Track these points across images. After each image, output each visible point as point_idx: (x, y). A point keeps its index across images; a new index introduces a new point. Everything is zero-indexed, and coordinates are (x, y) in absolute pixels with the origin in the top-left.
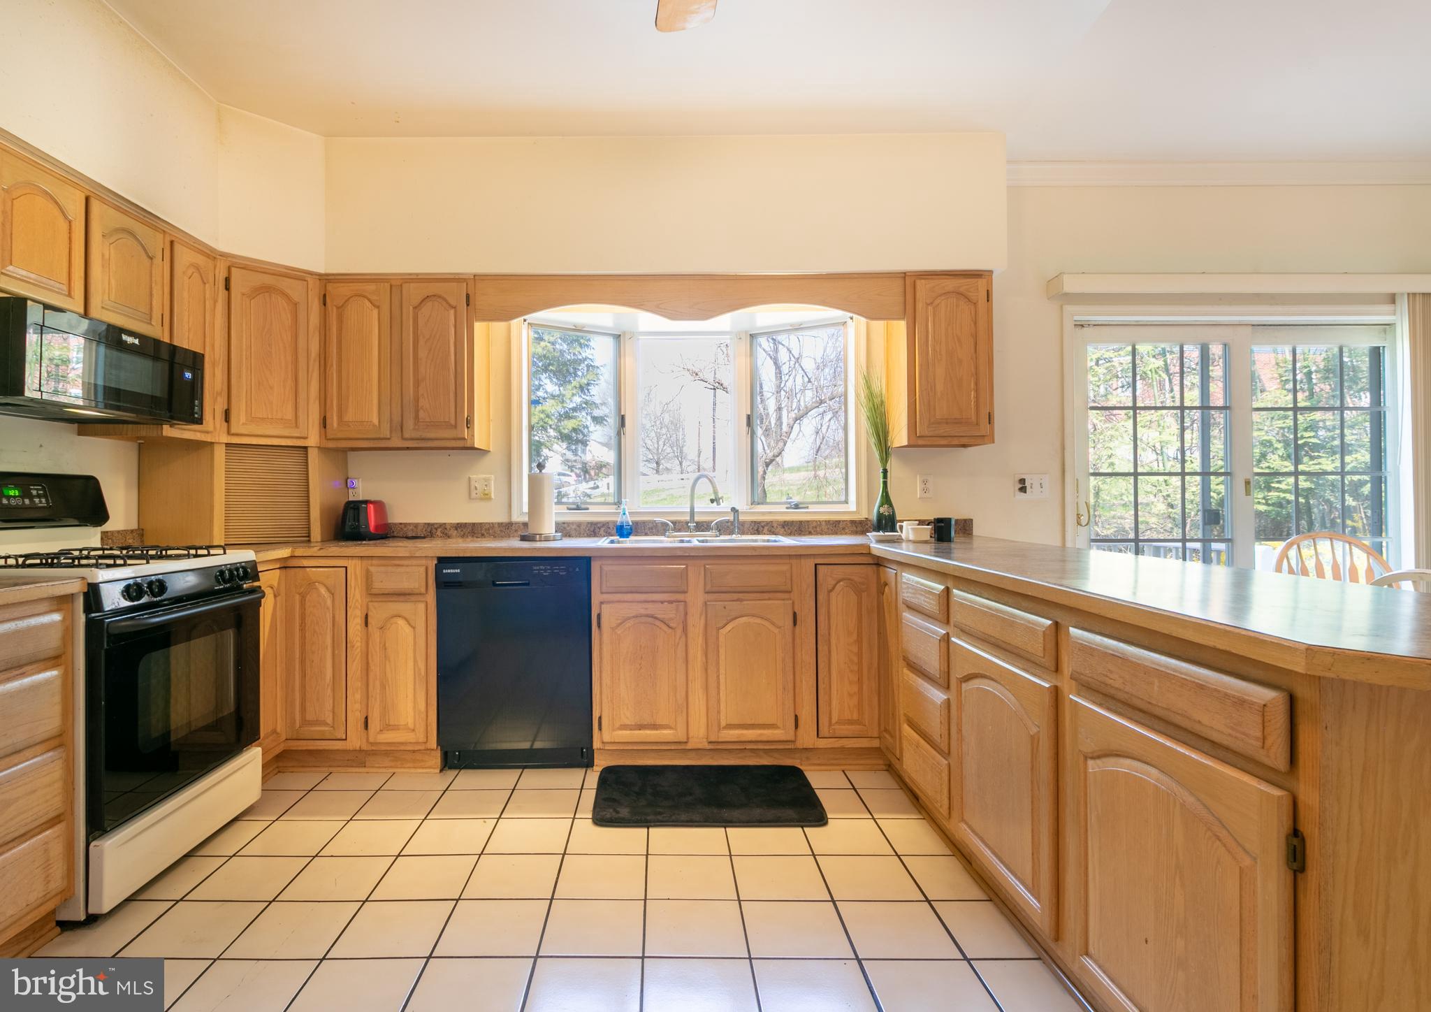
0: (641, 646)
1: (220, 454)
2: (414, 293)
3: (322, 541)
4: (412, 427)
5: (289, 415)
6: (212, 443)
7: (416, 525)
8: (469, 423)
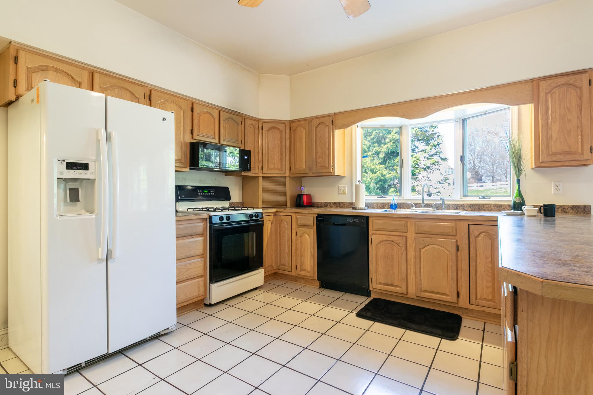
0: (387, 252)
1: (260, 180)
2: (315, 122)
3: (290, 207)
4: (315, 169)
5: (280, 167)
6: (259, 177)
7: (321, 203)
8: (333, 167)
